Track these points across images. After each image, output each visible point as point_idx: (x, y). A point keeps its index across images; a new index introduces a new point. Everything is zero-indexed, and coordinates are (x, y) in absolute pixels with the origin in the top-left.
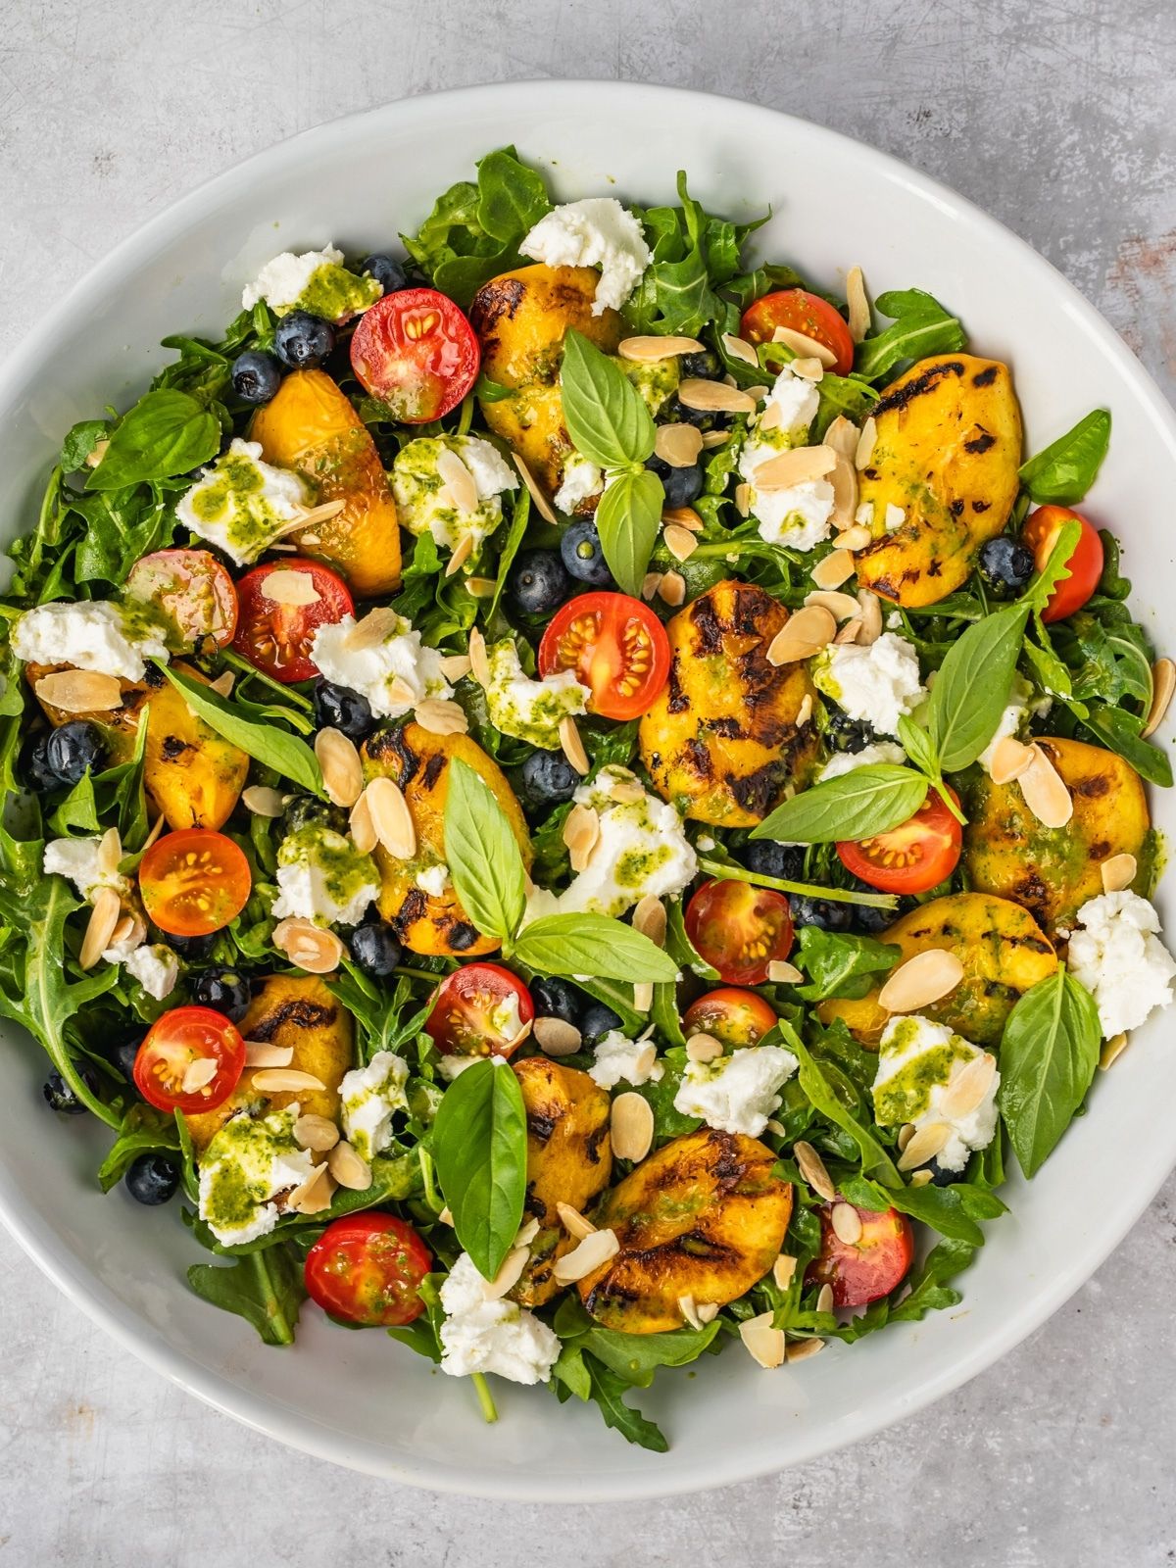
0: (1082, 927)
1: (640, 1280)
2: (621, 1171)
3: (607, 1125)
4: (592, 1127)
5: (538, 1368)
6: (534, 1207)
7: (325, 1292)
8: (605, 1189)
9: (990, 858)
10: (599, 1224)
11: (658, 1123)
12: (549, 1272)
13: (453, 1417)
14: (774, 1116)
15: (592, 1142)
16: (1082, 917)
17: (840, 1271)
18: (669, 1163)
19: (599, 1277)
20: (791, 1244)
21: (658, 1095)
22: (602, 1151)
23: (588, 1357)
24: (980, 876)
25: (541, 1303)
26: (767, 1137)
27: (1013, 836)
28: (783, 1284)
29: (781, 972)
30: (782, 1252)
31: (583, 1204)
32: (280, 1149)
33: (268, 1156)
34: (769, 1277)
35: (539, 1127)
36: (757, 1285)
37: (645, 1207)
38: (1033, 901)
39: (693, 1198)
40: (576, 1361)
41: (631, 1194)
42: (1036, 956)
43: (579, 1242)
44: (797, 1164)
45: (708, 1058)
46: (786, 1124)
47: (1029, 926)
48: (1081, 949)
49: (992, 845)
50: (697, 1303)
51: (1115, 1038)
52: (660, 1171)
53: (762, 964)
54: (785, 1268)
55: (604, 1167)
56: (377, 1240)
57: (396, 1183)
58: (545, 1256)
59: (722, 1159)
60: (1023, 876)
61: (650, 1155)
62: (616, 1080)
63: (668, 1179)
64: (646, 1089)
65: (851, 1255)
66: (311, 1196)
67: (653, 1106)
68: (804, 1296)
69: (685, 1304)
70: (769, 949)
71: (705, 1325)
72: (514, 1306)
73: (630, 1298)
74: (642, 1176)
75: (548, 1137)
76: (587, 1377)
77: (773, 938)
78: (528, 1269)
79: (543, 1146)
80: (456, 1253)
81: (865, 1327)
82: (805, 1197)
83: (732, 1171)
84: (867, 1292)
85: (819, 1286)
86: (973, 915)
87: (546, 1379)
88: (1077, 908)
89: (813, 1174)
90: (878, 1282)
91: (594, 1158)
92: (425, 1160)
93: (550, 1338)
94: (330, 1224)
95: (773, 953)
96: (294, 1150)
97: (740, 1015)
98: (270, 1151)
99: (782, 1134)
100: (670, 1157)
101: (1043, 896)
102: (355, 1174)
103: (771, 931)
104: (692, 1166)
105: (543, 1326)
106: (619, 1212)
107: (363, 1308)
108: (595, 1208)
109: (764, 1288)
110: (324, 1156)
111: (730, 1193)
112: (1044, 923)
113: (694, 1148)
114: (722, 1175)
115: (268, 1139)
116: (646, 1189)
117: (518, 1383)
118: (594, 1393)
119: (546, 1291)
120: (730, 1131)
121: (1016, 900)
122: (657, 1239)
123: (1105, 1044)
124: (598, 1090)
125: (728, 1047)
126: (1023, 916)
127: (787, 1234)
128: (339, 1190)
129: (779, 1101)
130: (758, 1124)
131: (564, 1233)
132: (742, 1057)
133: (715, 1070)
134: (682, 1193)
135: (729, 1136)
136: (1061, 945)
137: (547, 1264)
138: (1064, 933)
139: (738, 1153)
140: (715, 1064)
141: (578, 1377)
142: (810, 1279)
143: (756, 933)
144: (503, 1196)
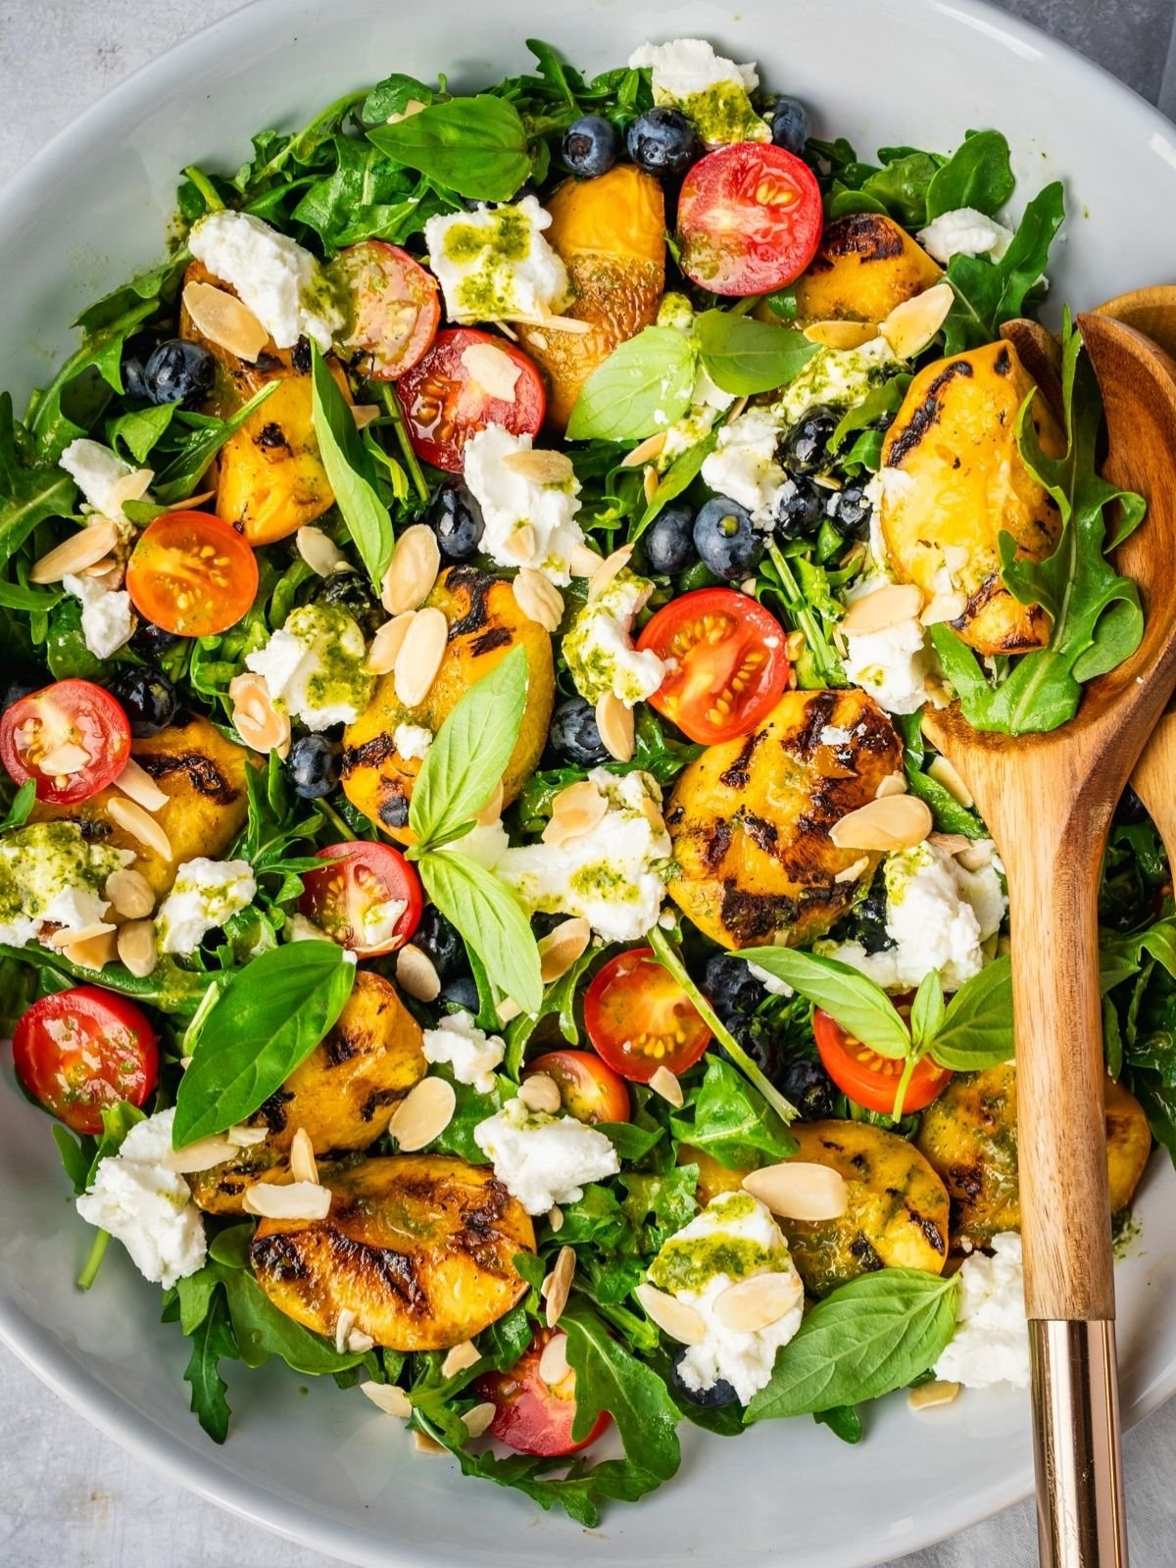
0: (990, 1253)
1: (321, 1263)
2: (383, 1147)
3: (403, 1094)
4: (387, 1085)
5: (166, 1268)
6: (274, 1113)
7: (30, 1047)
8: (358, 1151)
9: (950, 1123)
10: (324, 1179)
11: (448, 1132)
12: (241, 1188)
13: (55, 1259)
14: (564, 1208)
15: (377, 1099)
16: (996, 1242)
17: (518, 1400)
18: (434, 1175)
19: (286, 1228)
20: (486, 1340)
21: (470, 1106)
22: (379, 1114)
23: (220, 1296)
24: (929, 1134)
25: (213, 1211)
26: (541, 1222)
27: (987, 1118)
28: (448, 1370)
29: (663, 1083)
30: (473, 1340)
31: (323, 1149)
32: (83, 883)
33: (65, 880)
34: (443, 1353)
35: (337, 1047)
36: (425, 1352)
37: (377, 1196)
38: (961, 1193)
39: (428, 1225)
40: (205, 1290)
41: (378, 1175)
42: (925, 1246)
43: (292, 1181)
44: (550, 1266)
45: (536, 1106)
46: (567, 1223)
47: (941, 1212)
48: (971, 1273)
49: (961, 1112)
50: (356, 1325)
51: (945, 1382)
52: (421, 1176)
53: (649, 1065)
54: (463, 1357)
55: (370, 1131)
56: (114, 1029)
57: (167, 998)
58: (254, 1168)
59: (482, 1210)
60: (969, 1161)
61: (419, 1153)
62: (442, 1060)
63: (421, 1189)
64: (463, 1090)
65: (539, 1394)
66: (86, 946)
67: (457, 1114)
68: (459, 1397)
69: (344, 1318)
70: (667, 1054)
71: (348, 1352)
72: (187, 1190)
73: (297, 1275)
74: (402, 1167)
75: (338, 1062)
76: (204, 1312)
77: (678, 1047)
78: (222, 1169)
79: (328, 1067)
80: (171, 1102)
81: (502, 1471)
82: (532, 1305)
83: (482, 1230)
84: (530, 1441)
85: (482, 1398)
86: (892, 1169)
87: (167, 1285)
88: (999, 1230)
89: (554, 1290)
90: (546, 1437)
91: (367, 1112)
92: (210, 996)
93: (198, 1249)
94: (83, 985)
95: (670, 1061)
96: (95, 892)
97: (593, 1091)
98: (71, 876)
99: (556, 1228)
100: (437, 1171)
101: (973, 1195)
102: (137, 963)
103: (681, 1038)
104: (451, 1194)
105: (200, 1232)
106: (354, 1183)
107: (56, 1089)
108: (335, 1161)
109: (429, 1360)
110: (122, 924)
111: (466, 1249)
112: (956, 1225)
113: (469, 1182)
114: (470, 1224)
115: (79, 865)
116: (394, 1182)
117: (138, 1271)
118: (200, 1332)
119: (226, 1202)
120: (511, 1191)
121: (945, 1181)
122: (368, 1237)
123: (925, 1380)
124: (419, 1056)
125: (565, 1108)
126: (940, 1199)
127: (487, 1330)
128: (115, 965)
129: (576, 1196)
130: (539, 1204)
131: (285, 1162)
132: (570, 1127)
133: (532, 1122)
134: (424, 1213)
135: (506, 1194)
136: (956, 1256)
137: (246, 1179)
138: (967, 1247)
139: (501, 1217)
140: (536, 1117)
141: (195, 1309)
142: (479, 1386)
143: (664, 1030)
144: (252, 1082)
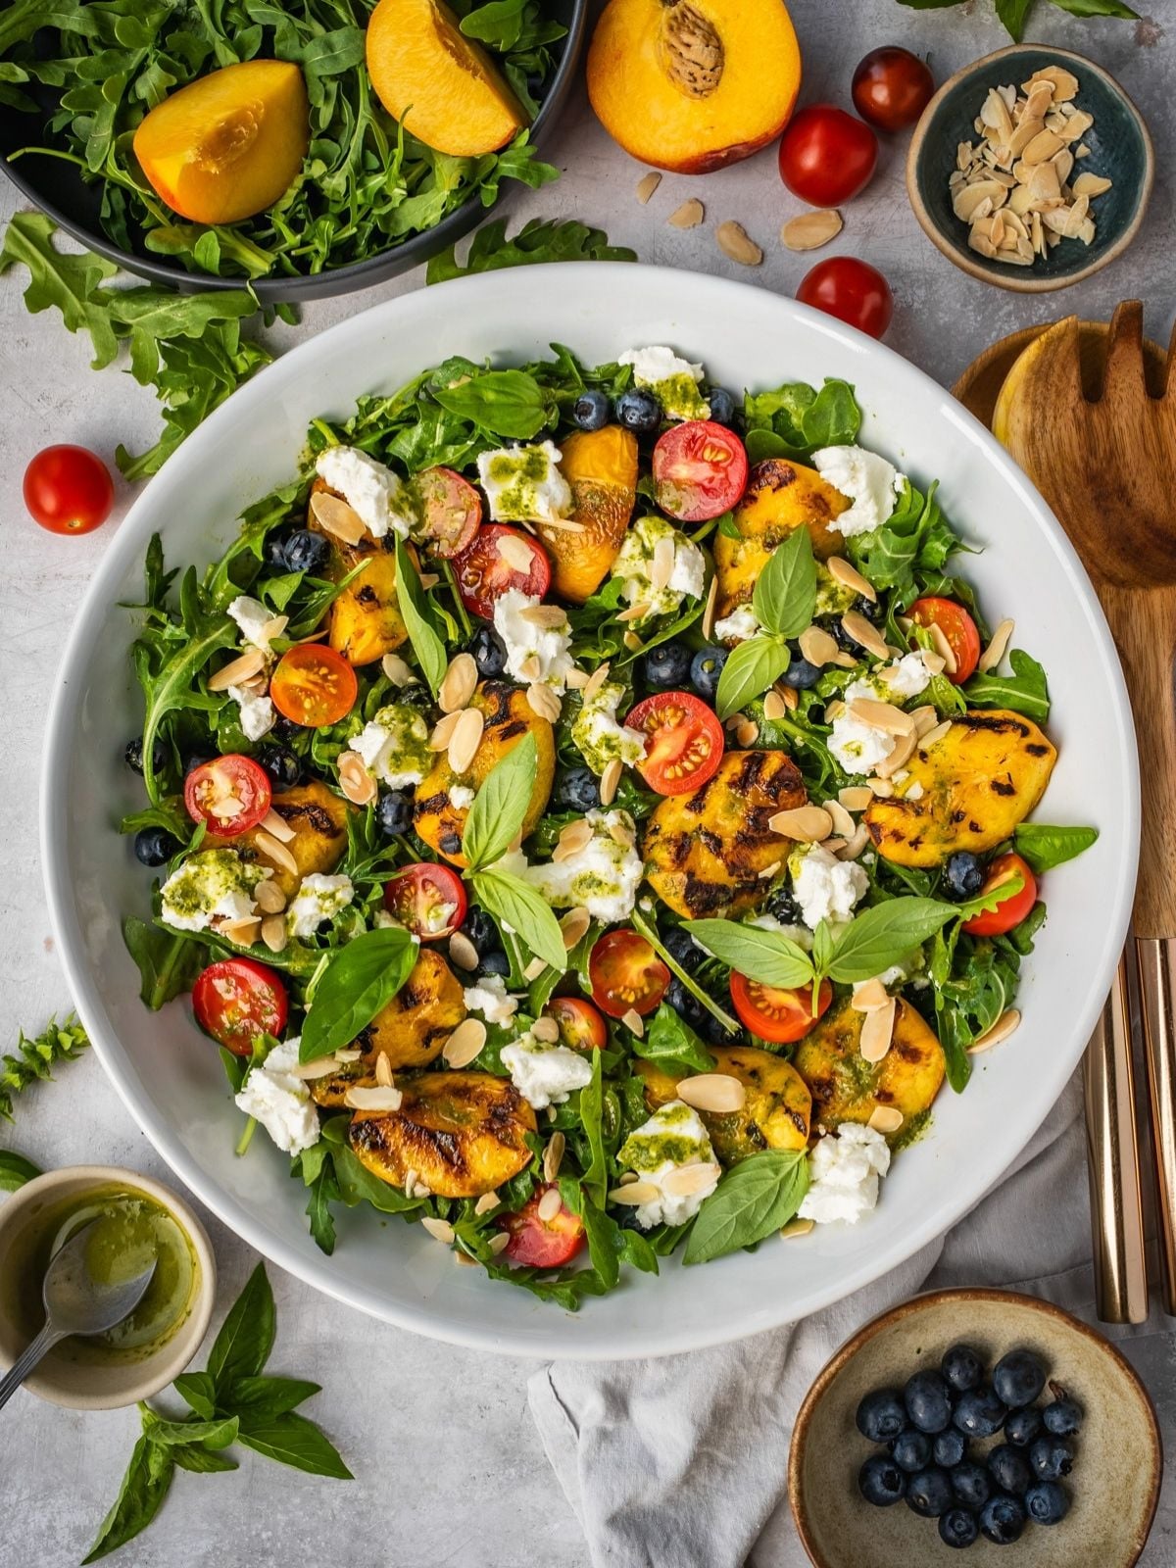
0: (837, 1136)
1: (395, 1139)
2: (438, 1066)
3: (451, 1030)
4: (440, 1024)
5: (293, 1142)
6: (365, 1041)
7: (203, 998)
8: (420, 1068)
9: (816, 1050)
10: (397, 1085)
11: (482, 1055)
12: (343, 1090)
13: (219, 1135)
14: (557, 1106)
15: (433, 1033)
16: (841, 1129)
17: (524, 1232)
18: (471, 1083)
19: (373, 1116)
20: (504, 1190)
21: (497, 1038)
22: (435, 1043)
23: (328, 1161)
24: (802, 1057)
25: (324, 1105)
26: (541, 1115)
27: (839, 1047)
28: (479, 1210)
29: (632, 1020)
30: (496, 1191)
31: (397, 1066)
32: (239, 889)
33: (228, 888)
34: (475, 1200)
35: (407, 998)
36: (464, 1199)
37: (433, 1096)
38: (820, 1096)
39: (467, 1115)
40: (319, 1157)
41: (433, 1083)
42: (794, 1130)
43: (377, 1085)
44: (547, 1144)
45: (542, 1038)
46: (559, 1116)
47: (806, 1109)
48: (822, 1151)
49: (823, 1044)
50: (419, 1180)
51: (803, 1219)
52: (462, 1084)
53: (624, 1007)
54: (489, 1202)
55: (429, 1054)
56: (259, 986)
57: (295, 966)
58: (351, 1077)
59: (503, 1106)
60: (826, 1076)
61: (463, 1070)
62: (477, 1007)
63: (462, 1093)
64: (492, 1028)
65: (538, 1228)
66: (241, 931)
67: (488, 1043)
68: (486, 1227)
69: (411, 1176)
70: (636, 999)
71: (414, 1198)
72: (308, 1091)
73: (379, 1147)
74: (449, 1078)
75: (408, 1008)
76: (318, 1171)
77: (644, 996)
78: (331, 1077)
79: (401, 1011)
80: (297, 1033)
81: (515, 1276)
82: (535, 1168)
83: (502, 1118)
84: (532, 1257)
85: (500, 1230)
86: (776, 1077)
87: (294, 1154)
88: (844, 1121)
89: (549, 1159)
90: (542, 1255)
91: (427, 1042)
92: (323, 963)
93: (314, 1131)
94: (238, 956)
95: (638, 1005)
96: (247, 896)
97: (582, 1026)
98: (232, 885)
99: (552, 1120)
100: (472, 1081)
101: (827, 1098)
102: (274, 943)
103: (646, 990)
104: (482, 1095)
105: (316, 1119)
106: (417, 1088)
107: (221, 1025)
108: (405, 1074)
109: (466, 1203)
110: (265, 916)
111: (491, 1130)
112: (816, 1116)
113: (495, 1088)
114: (495, 1114)
115: (237, 877)
116: (444, 1088)
117: (275, 1144)
118: (316, 1184)
119: (333, 1099)
120: (522, 1093)
121: (810, 1088)
122: (426, 1122)
123: (794, 1220)
124: (462, 1005)
125: (562, 1039)
126: (805, 1100)
127: (505, 1184)
128: (260, 944)
129: (565, 1098)
130: (541, 1102)
131: (372, 1074)
132: (563, 1053)
133: (539, 1048)
134: (464, 1107)
135: (519, 1096)
136: (814, 1138)
137: (347, 1084)
138: (822, 1131)
139: (515, 1110)
140: (542, 1045)
141: (312, 1169)
142: (499, 1221)
143: (636, 984)
144: (351, 1020)
